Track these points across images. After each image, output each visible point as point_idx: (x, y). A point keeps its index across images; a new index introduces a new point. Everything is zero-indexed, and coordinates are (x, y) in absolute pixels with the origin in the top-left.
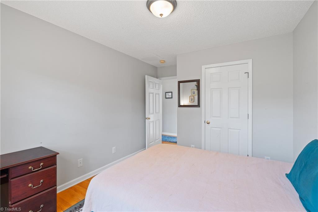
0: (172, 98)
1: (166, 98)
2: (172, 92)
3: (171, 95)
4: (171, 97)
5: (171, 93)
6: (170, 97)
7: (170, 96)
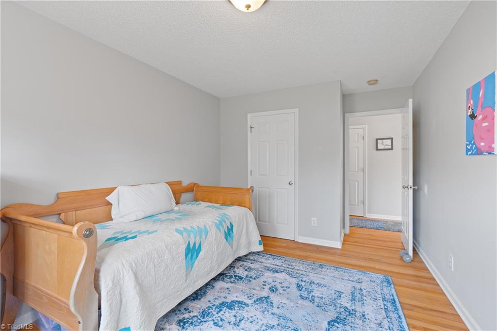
0: (392, 149)
1: (377, 149)
2: (392, 139)
3: (390, 144)
4: (390, 147)
5: (390, 140)
6: (386, 148)
7: (387, 145)
